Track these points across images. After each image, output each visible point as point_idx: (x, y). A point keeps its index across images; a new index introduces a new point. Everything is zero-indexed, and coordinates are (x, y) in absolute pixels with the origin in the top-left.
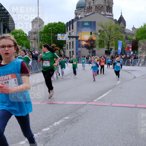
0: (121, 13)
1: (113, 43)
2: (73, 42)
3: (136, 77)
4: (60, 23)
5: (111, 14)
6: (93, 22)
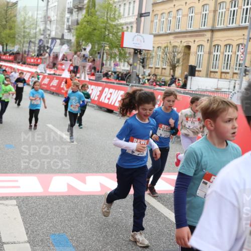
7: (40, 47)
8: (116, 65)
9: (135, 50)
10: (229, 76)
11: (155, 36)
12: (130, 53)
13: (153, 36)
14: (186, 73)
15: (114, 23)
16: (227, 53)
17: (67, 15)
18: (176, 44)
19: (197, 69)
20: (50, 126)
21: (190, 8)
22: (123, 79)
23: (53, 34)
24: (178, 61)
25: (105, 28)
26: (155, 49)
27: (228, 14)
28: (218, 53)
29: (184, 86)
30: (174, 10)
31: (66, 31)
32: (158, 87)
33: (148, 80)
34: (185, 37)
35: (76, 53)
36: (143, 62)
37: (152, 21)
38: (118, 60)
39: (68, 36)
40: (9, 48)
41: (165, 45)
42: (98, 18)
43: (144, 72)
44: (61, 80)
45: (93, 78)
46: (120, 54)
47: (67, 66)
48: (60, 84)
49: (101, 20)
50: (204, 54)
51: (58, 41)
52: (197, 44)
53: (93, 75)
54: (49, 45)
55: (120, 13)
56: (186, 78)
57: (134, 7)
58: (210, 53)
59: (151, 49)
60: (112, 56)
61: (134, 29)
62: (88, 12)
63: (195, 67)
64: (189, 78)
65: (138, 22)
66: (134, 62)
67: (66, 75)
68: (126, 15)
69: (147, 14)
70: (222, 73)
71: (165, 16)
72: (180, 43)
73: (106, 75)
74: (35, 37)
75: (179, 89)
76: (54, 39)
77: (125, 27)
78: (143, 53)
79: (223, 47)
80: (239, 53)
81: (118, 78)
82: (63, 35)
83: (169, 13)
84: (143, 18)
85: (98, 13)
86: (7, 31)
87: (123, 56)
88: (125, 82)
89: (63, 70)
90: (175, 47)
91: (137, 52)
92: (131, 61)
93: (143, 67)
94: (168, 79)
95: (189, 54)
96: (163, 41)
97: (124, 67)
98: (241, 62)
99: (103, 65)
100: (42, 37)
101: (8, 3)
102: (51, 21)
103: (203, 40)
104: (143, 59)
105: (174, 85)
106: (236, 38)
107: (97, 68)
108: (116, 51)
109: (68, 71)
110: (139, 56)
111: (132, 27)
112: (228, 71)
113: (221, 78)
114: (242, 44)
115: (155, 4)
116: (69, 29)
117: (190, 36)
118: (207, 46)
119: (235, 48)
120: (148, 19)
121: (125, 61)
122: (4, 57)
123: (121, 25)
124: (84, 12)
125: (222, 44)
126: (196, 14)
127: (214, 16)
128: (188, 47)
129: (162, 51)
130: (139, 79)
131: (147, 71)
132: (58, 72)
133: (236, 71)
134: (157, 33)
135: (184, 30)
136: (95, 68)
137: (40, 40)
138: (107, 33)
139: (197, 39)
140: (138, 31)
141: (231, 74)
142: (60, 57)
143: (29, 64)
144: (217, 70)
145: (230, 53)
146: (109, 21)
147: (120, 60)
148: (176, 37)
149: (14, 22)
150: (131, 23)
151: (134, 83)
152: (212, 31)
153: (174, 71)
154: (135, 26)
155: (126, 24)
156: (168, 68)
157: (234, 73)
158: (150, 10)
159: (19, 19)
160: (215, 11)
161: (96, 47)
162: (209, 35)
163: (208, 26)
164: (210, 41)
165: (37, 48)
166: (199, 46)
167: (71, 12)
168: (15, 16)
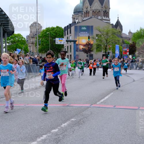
0: (118, 17)
1: (111, 47)
2: (71, 46)
3: (135, 80)
4: (57, 27)
5: (108, 19)
6: (91, 26)
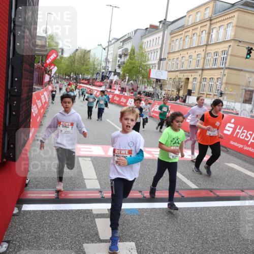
7: (103, 76)
8: (145, 88)
9: (157, 79)
10: (211, 96)
11: (169, 72)
12: (153, 82)
13: (167, 72)
14: (186, 94)
15: (145, 64)
16: (211, 83)
17: (119, 58)
18: (180, 77)
19: (192, 92)
20: (108, 120)
21: (190, 56)
22: (149, 96)
23: (110, 69)
24: (181, 87)
25: (140, 67)
26: (168, 79)
27: (212, 60)
28: (206, 83)
29: (184, 101)
30: (180, 57)
31: (117, 68)
32: (169, 101)
33: (164, 97)
34: (186, 73)
35: (123, 80)
36: (161, 87)
37: (167, 63)
38: (146, 85)
39: (118, 71)
40: (86, 77)
41: (174, 77)
42: (136, 61)
43: (161, 93)
44: (114, 95)
45: (132, 95)
46: (148, 81)
47: (117, 87)
48: (113, 97)
49: (137, 62)
50: (197, 83)
51: (113, 73)
52: (193, 77)
53: (132, 93)
54: (108, 75)
55: (148, 58)
56: (186, 97)
57: (157, 55)
58: (200, 83)
59: (166, 79)
60: (143, 83)
61: (157, 68)
62: (130, 57)
63: (191, 91)
64: (188, 96)
65: (159, 64)
66: (156, 86)
67: (117, 92)
68: (152, 59)
69: (164, 59)
70: (207, 94)
71: (175, 60)
72: (183, 76)
73: (140, 93)
74: (100, 71)
75: (181, 103)
76: (110, 72)
77: (151, 66)
78: (162, 81)
79: (208, 79)
80: (218, 83)
81: (146, 95)
82: (116, 70)
83: (177, 58)
84: (162, 61)
85: (136, 58)
86: (85, 67)
87: (149, 83)
88: (150, 98)
89: (115, 90)
90: (180, 78)
91: (158, 81)
92: (154, 86)
93: (161, 89)
94: (175, 97)
95: (188, 83)
96: (173, 75)
97: (150, 89)
98: (219, 88)
99: (138, 87)
100: (104, 71)
101: (85, 51)
102: (109, 62)
103: (197, 75)
104: (161, 85)
105: (178, 100)
106: (216, 74)
107: (135, 89)
108: (145, 80)
109: (119, 90)
110: (159, 83)
111: (155, 66)
112: (211, 93)
113: (206, 97)
114: (220, 78)
115: (169, 53)
116: (119, 66)
117: (190, 73)
118: (199, 79)
119: (215, 80)
120: (165, 62)
121: (150, 86)
122: (83, 81)
123: (149, 65)
124: (128, 57)
125: (208, 78)
126: (193, 59)
127: (204, 61)
128: (188, 79)
129: (172, 80)
130: (159, 96)
131: (164, 92)
132: (112, 91)
133: (216, 94)
134: (169, 70)
135: (186, 69)
136: (133, 89)
137: (103, 73)
138: (141, 69)
139: (193, 74)
140: (159, 69)
141: (213, 95)
142: (114, 82)
143: (96, 86)
144: (204, 93)
145: (213, 83)
146: (143, 63)
147: (148, 85)
148: (180, 73)
149: (89, 61)
150: (155, 64)
151: (155, 98)
152: (203, 70)
153: (179, 92)
154: (157, 66)
155: (152, 64)
156: (175, 91)
157: (214, 95)
158: (166, 57)
159: (91, 60)
160: (204, 58)
161: (134, 77)
162: (200, 72)
163: (200, 67)
164: (201, 75)
165: (100, 77)
166: (194, 78)
167: (120, 57)
168: (89, 58)
